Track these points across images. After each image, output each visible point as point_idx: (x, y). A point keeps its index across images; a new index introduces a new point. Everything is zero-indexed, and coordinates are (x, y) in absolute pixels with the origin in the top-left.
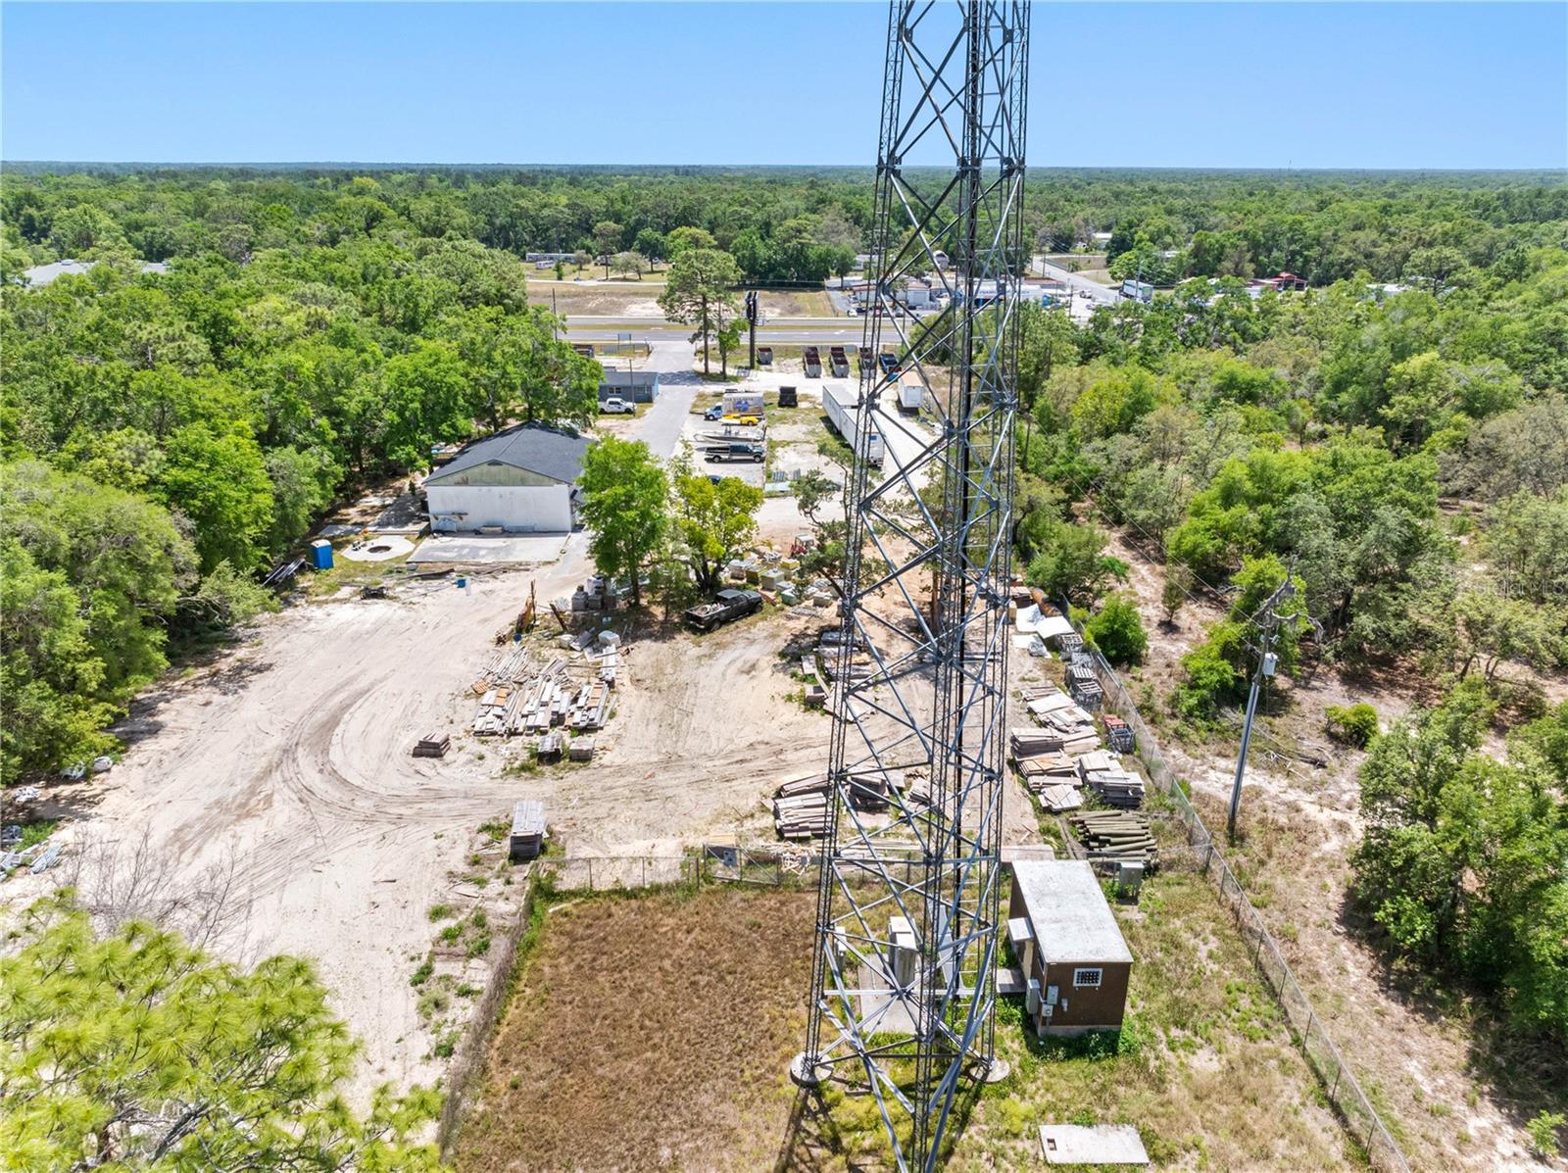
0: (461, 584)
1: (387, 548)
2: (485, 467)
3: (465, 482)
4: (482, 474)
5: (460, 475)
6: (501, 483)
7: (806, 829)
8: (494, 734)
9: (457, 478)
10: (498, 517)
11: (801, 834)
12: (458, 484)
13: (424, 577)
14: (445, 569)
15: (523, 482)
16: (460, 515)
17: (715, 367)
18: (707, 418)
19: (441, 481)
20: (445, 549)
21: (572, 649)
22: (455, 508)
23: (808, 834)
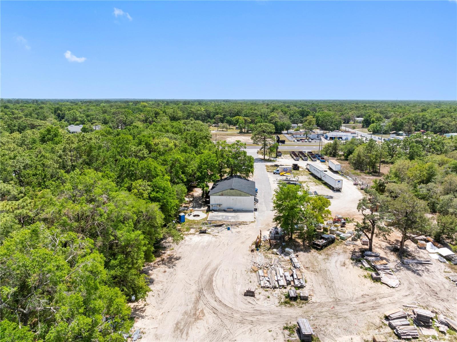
0: (229, 229)
1: (198, 216)
2: (229, 190)
3: (222, 195)
4: (228, 192)
5: (221, 193)
6: (233, 195)
7: (409, 335)
8: (268, 287)
9: (220, 193)
10: (231, 206)
11: (408, 337)
12: (220, 195)
13: (216, 226)
14: (221, 224)
15: (240, 195)
16: (220, 205)
17: (267, 157)
18: (274, 173)
19: (215, 194)
20: (217, 216)
21: (277, 254)
22: (218, 203)
23: (410, 337)
